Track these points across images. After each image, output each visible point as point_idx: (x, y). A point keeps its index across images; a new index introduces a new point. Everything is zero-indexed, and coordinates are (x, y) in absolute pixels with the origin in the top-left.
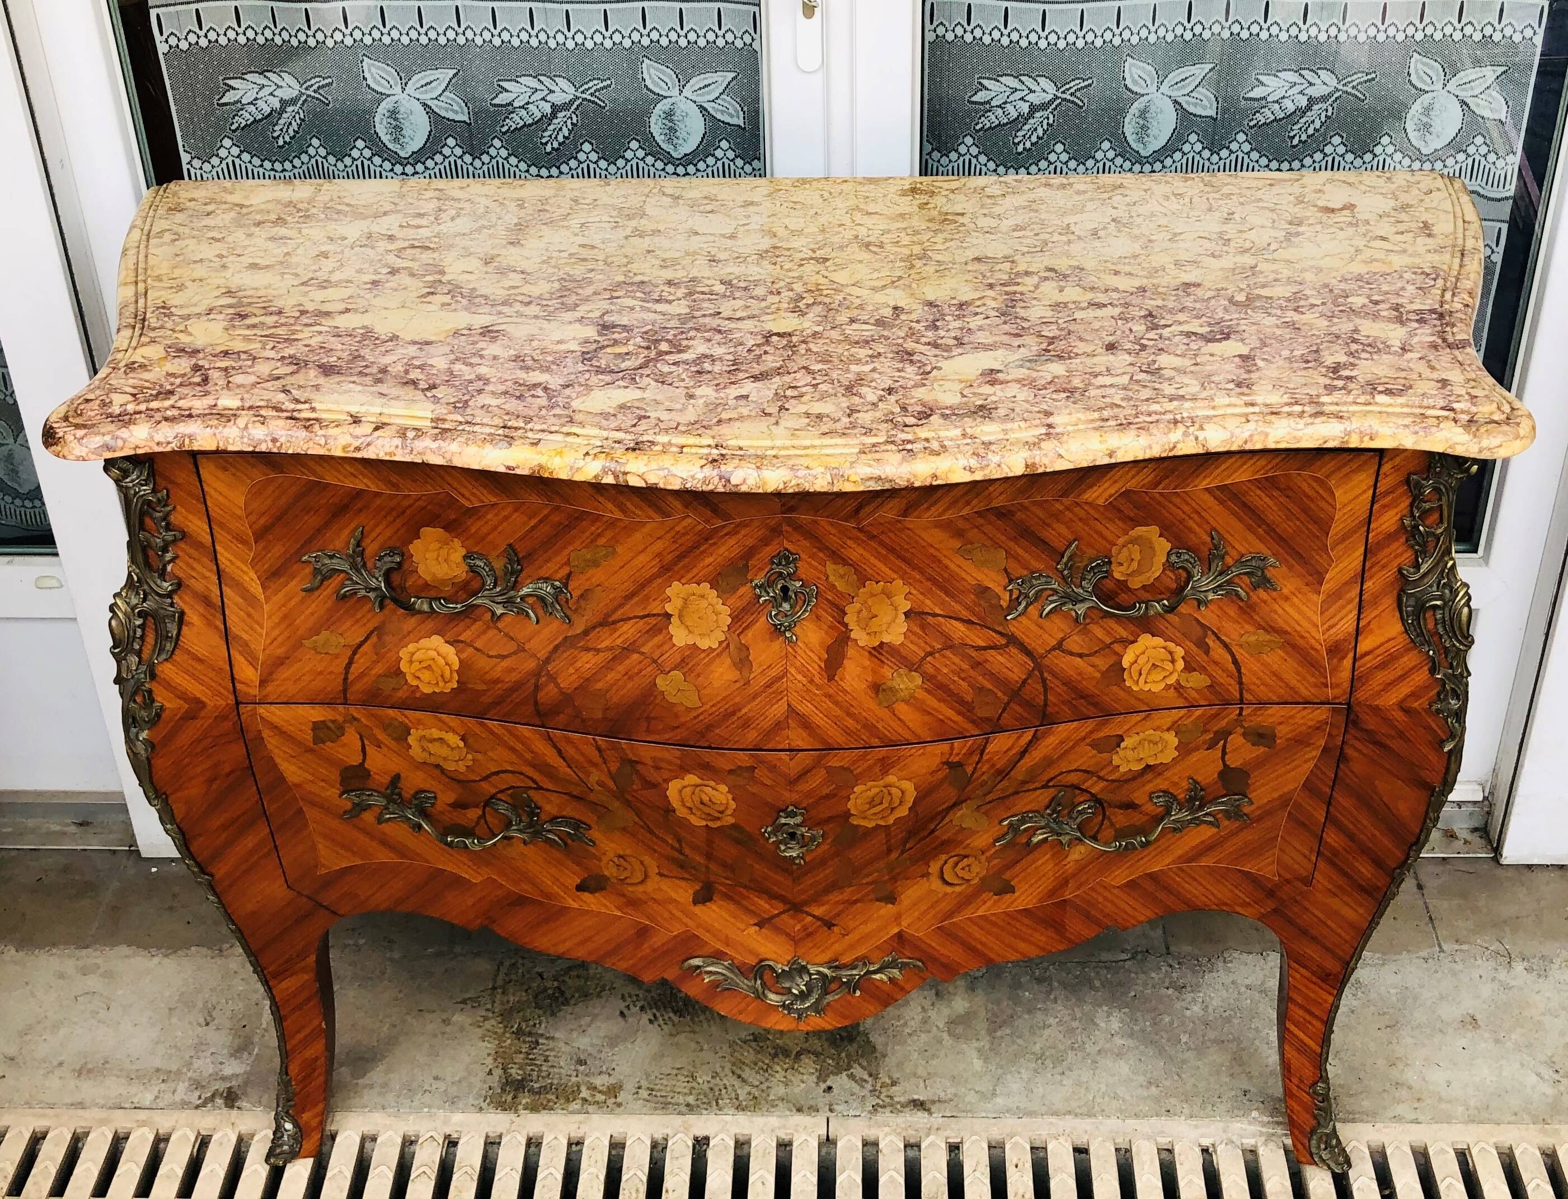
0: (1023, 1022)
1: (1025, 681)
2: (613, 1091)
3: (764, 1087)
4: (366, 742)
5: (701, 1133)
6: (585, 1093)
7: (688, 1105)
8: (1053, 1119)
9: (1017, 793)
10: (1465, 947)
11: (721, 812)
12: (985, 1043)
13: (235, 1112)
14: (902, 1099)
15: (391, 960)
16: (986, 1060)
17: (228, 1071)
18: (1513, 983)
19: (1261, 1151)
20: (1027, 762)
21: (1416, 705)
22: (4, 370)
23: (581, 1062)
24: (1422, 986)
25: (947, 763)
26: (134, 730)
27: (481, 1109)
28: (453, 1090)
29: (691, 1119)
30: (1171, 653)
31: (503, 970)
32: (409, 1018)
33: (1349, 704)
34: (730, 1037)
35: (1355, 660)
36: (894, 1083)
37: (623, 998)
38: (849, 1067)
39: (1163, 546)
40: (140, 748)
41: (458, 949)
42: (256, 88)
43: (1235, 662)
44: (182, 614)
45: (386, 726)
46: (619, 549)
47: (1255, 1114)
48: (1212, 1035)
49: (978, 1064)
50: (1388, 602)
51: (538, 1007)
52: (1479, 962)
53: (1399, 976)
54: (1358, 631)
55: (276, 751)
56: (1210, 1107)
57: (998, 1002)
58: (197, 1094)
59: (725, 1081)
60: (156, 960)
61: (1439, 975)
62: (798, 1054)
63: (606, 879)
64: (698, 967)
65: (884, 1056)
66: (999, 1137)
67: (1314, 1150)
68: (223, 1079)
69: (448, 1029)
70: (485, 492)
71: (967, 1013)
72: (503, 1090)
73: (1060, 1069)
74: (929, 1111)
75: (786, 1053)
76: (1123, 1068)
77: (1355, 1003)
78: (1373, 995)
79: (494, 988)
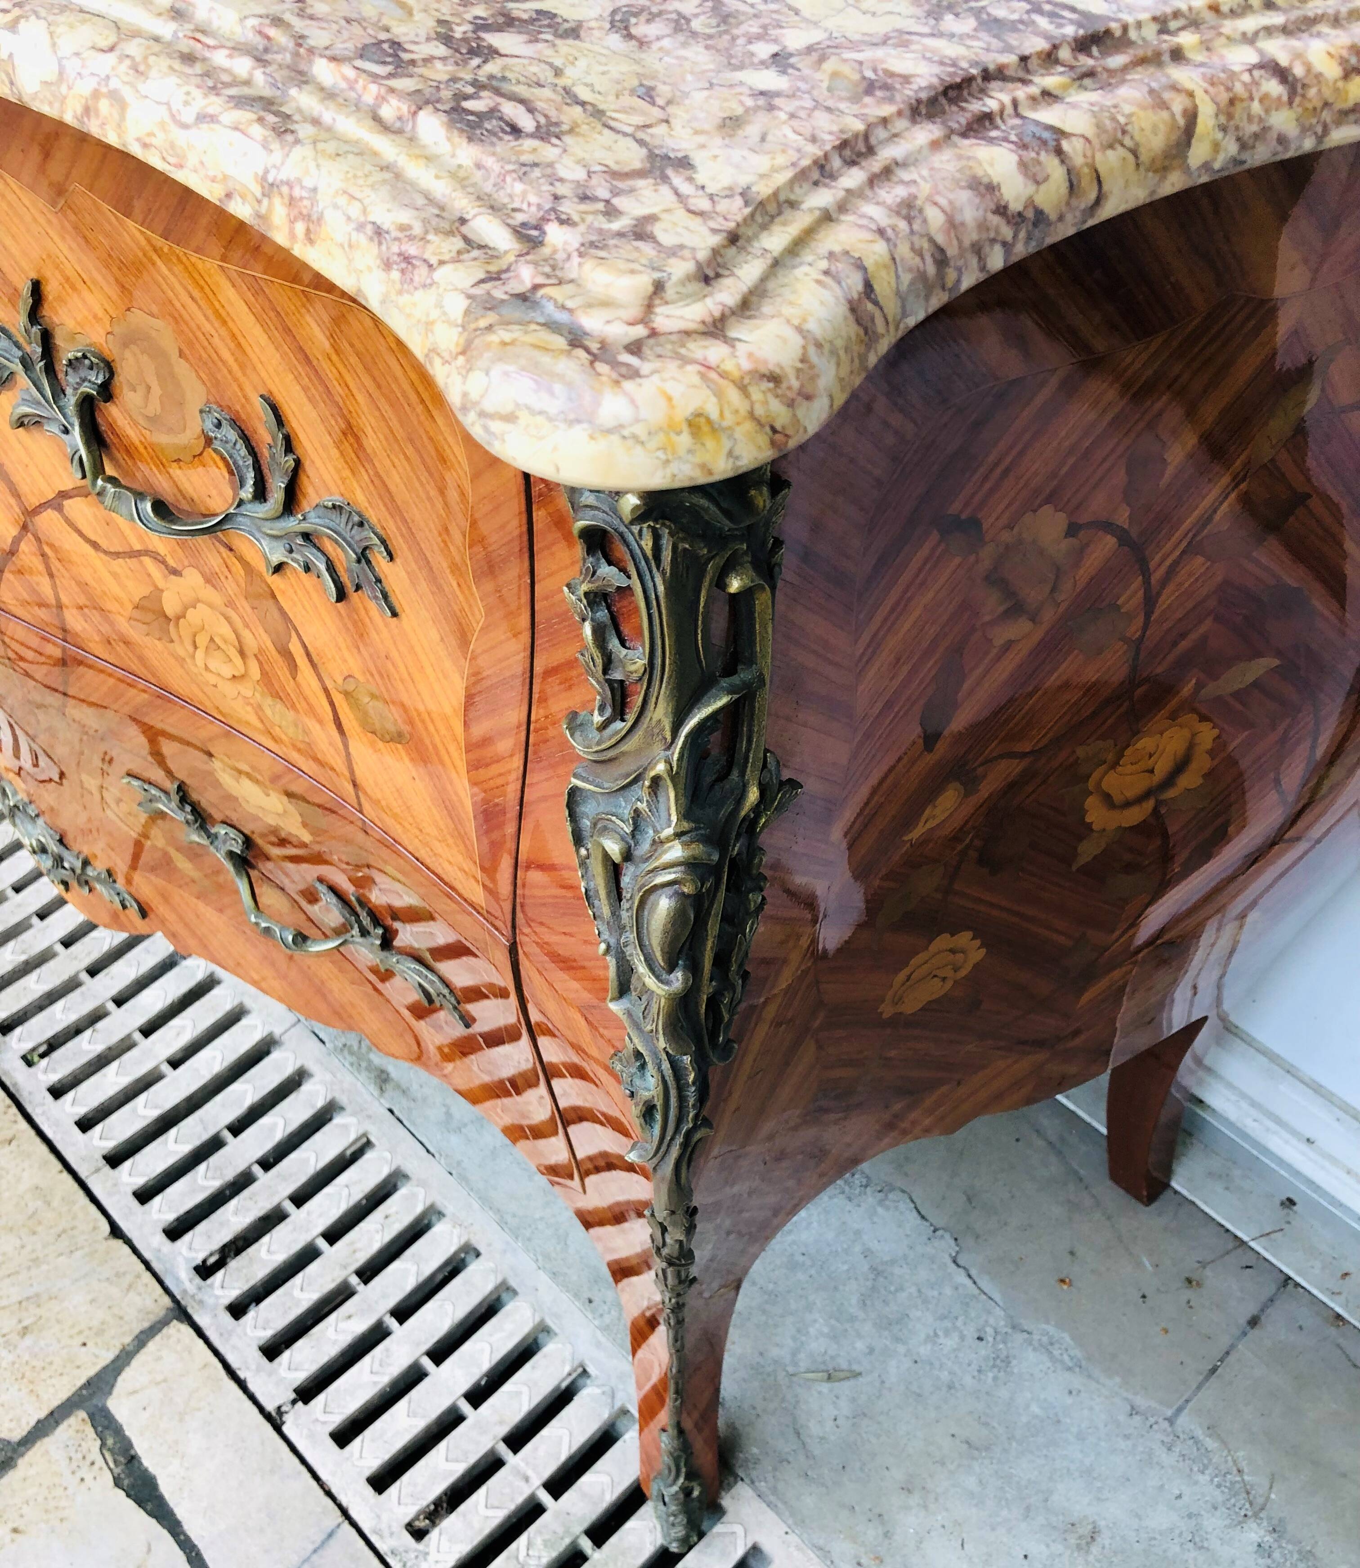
1: (17, 543)
10: (1210, 1443)
18: (1214, 1544)
24: (1081, 1437)
30: (237, 635)
43: (338, 723)
52: (1203, 1479)
53: (1069, 1400)
61: (1123, 1444)
74: (382, 1091)
77: (968, 1380)
78: (1004, 1393)
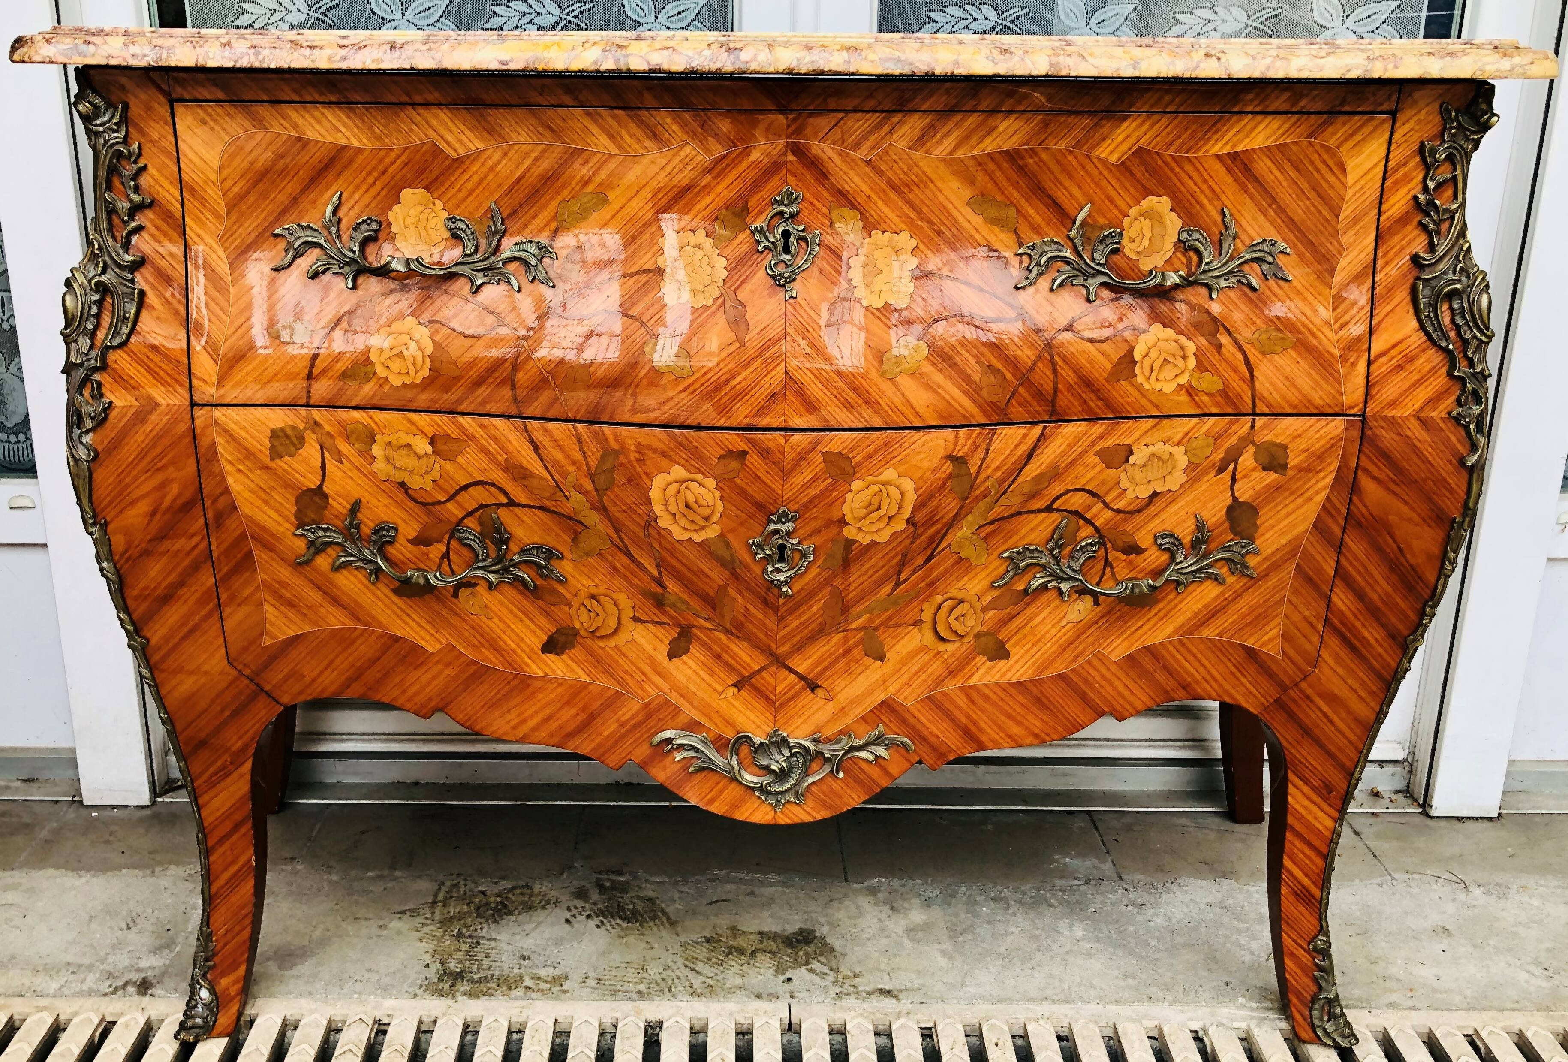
0: (984, 930)
1: (1035, 363)
2: (559, 980)
3: (720, 977)
4: (327, 454)
5: (653, 1018)
6: (528, 982)
7: (639, 992)
8: (1031, 1006)
9: (1019, 513)
10: (1416, 875)
11: (706, 519)
12: (948, 946)
13: (147, 998)
14: (867, 988)
15: (330, 881)
16: (951, 958)
17: (143, 964)
18: (1475, 902)
19: (1256, 1032)
20: (1032, 470)
21: (1434, 414)
22: (4, 294)
23: (524, 958)
25: (950, 457)
26: (76, 432)
27: (416, 996)
28: (386, 980)
29: (643, 1005)
30: (1182, 348)
31: (444, 889)
32: (344, 925)
33: (1363, 415)
34: (683, 938)
35: (1370, 362)
36: (856, 976)
37: (569, 909)
38: (807, 963)
39: (1174, 222)
40: (82, 453)
41: (398, 873)
42: (269, 13)
43: (1247, 362)
44: (142, 293)
45: (348, 433)
46: (611, 196)
47: (1241, 1000)
48: (1179, 940)
49: (943, 962)
50: (1402, 295)
51: (479, 916)
52: (1435, 886)
53: (1357, 897)
54: (1371, 331)
55: (229, 467)
56: (1193, 995)
57: (956, 915)
58: (108, 983)
59: (678, 972)
60: (83, 880)
61: (1398, 896)
62: (753, 954)
63: (575, 633)
64: (669, 741)
65: (844, 955)
66: (975, 1021)
67: (1316, 1022)
68: (139, 970)
69: (385, 933)
70: (472, 136)
71: (926, 924)
72: (440, 979)
73: (1030, 966)
74: (896, 997)
75: (741, 952)
76: (1095, 965)
79: (434, 902)
